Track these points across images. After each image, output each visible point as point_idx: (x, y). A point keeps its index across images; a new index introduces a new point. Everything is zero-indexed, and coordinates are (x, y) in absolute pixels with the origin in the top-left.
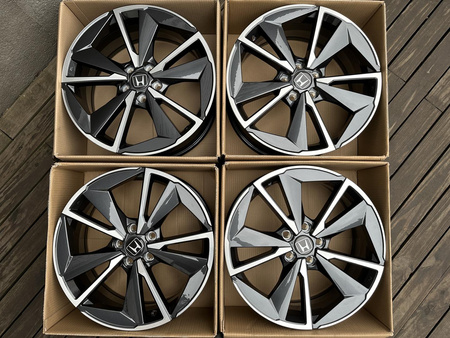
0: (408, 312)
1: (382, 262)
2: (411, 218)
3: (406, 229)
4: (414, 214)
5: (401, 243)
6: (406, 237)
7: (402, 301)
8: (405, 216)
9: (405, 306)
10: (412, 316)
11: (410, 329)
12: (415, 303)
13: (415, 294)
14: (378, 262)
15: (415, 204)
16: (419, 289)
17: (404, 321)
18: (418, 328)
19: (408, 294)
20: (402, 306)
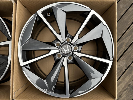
0: (123, 88)
1: (111, 59)
2: (126, 42)
3: (124, 47)
4: (128, 40)
5: (121, 54)
6: (124, 51)
7: (121, 82)
8: (124, 41)
9: (123, 85)
10: (126, 90)
11: (124, 96)
12: (127, 84)
13: (127, 79)
14: (109, 59)
15: (129, 35)
16: (129, 77)
17: (122, 92)
18: (128, 96)
19: (124, 79)
20: (121, 85)
